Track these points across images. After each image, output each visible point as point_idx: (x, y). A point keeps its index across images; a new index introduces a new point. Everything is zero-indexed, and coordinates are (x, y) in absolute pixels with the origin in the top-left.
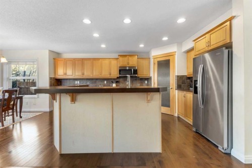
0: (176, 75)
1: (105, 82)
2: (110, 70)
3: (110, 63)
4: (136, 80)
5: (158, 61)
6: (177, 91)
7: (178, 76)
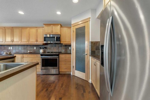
0: (90, 41)
1: (35, 48)
2: (37, 37)
3: (37, 31)
4: (61, 46)
5: (76, 29)
6: (90, 57)
7: (92, 42)
